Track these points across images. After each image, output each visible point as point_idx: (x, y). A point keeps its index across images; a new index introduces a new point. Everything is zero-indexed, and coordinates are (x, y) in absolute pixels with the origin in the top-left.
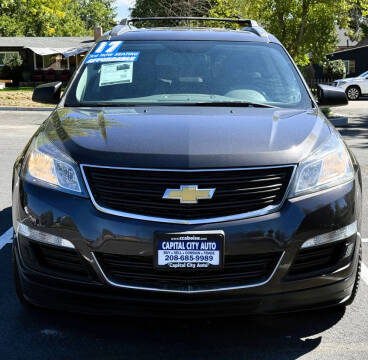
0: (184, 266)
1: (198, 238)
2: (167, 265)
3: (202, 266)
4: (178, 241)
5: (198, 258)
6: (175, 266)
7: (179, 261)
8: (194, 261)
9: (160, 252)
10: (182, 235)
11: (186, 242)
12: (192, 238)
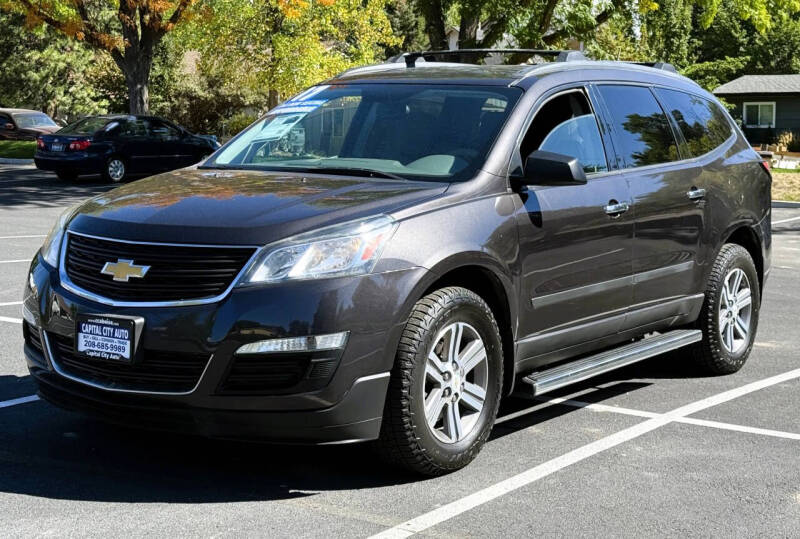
0: (98, 355)
1: (111, 323)
2: (84, 352)
3: (114, 357)
4: (95, 324)
5: (112, 347)
6: (92, 354)
7: (96, 349)
8: (109, 351)
9: (81, 335)
10: (100, 318)
11: (103, 325)
12: (106, 322)
